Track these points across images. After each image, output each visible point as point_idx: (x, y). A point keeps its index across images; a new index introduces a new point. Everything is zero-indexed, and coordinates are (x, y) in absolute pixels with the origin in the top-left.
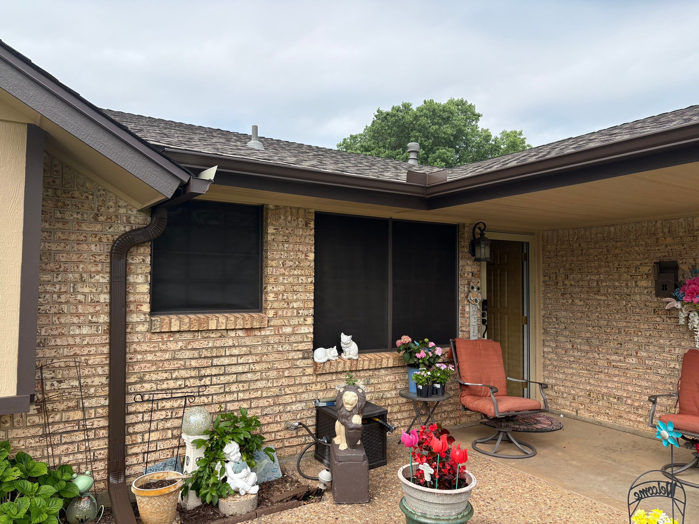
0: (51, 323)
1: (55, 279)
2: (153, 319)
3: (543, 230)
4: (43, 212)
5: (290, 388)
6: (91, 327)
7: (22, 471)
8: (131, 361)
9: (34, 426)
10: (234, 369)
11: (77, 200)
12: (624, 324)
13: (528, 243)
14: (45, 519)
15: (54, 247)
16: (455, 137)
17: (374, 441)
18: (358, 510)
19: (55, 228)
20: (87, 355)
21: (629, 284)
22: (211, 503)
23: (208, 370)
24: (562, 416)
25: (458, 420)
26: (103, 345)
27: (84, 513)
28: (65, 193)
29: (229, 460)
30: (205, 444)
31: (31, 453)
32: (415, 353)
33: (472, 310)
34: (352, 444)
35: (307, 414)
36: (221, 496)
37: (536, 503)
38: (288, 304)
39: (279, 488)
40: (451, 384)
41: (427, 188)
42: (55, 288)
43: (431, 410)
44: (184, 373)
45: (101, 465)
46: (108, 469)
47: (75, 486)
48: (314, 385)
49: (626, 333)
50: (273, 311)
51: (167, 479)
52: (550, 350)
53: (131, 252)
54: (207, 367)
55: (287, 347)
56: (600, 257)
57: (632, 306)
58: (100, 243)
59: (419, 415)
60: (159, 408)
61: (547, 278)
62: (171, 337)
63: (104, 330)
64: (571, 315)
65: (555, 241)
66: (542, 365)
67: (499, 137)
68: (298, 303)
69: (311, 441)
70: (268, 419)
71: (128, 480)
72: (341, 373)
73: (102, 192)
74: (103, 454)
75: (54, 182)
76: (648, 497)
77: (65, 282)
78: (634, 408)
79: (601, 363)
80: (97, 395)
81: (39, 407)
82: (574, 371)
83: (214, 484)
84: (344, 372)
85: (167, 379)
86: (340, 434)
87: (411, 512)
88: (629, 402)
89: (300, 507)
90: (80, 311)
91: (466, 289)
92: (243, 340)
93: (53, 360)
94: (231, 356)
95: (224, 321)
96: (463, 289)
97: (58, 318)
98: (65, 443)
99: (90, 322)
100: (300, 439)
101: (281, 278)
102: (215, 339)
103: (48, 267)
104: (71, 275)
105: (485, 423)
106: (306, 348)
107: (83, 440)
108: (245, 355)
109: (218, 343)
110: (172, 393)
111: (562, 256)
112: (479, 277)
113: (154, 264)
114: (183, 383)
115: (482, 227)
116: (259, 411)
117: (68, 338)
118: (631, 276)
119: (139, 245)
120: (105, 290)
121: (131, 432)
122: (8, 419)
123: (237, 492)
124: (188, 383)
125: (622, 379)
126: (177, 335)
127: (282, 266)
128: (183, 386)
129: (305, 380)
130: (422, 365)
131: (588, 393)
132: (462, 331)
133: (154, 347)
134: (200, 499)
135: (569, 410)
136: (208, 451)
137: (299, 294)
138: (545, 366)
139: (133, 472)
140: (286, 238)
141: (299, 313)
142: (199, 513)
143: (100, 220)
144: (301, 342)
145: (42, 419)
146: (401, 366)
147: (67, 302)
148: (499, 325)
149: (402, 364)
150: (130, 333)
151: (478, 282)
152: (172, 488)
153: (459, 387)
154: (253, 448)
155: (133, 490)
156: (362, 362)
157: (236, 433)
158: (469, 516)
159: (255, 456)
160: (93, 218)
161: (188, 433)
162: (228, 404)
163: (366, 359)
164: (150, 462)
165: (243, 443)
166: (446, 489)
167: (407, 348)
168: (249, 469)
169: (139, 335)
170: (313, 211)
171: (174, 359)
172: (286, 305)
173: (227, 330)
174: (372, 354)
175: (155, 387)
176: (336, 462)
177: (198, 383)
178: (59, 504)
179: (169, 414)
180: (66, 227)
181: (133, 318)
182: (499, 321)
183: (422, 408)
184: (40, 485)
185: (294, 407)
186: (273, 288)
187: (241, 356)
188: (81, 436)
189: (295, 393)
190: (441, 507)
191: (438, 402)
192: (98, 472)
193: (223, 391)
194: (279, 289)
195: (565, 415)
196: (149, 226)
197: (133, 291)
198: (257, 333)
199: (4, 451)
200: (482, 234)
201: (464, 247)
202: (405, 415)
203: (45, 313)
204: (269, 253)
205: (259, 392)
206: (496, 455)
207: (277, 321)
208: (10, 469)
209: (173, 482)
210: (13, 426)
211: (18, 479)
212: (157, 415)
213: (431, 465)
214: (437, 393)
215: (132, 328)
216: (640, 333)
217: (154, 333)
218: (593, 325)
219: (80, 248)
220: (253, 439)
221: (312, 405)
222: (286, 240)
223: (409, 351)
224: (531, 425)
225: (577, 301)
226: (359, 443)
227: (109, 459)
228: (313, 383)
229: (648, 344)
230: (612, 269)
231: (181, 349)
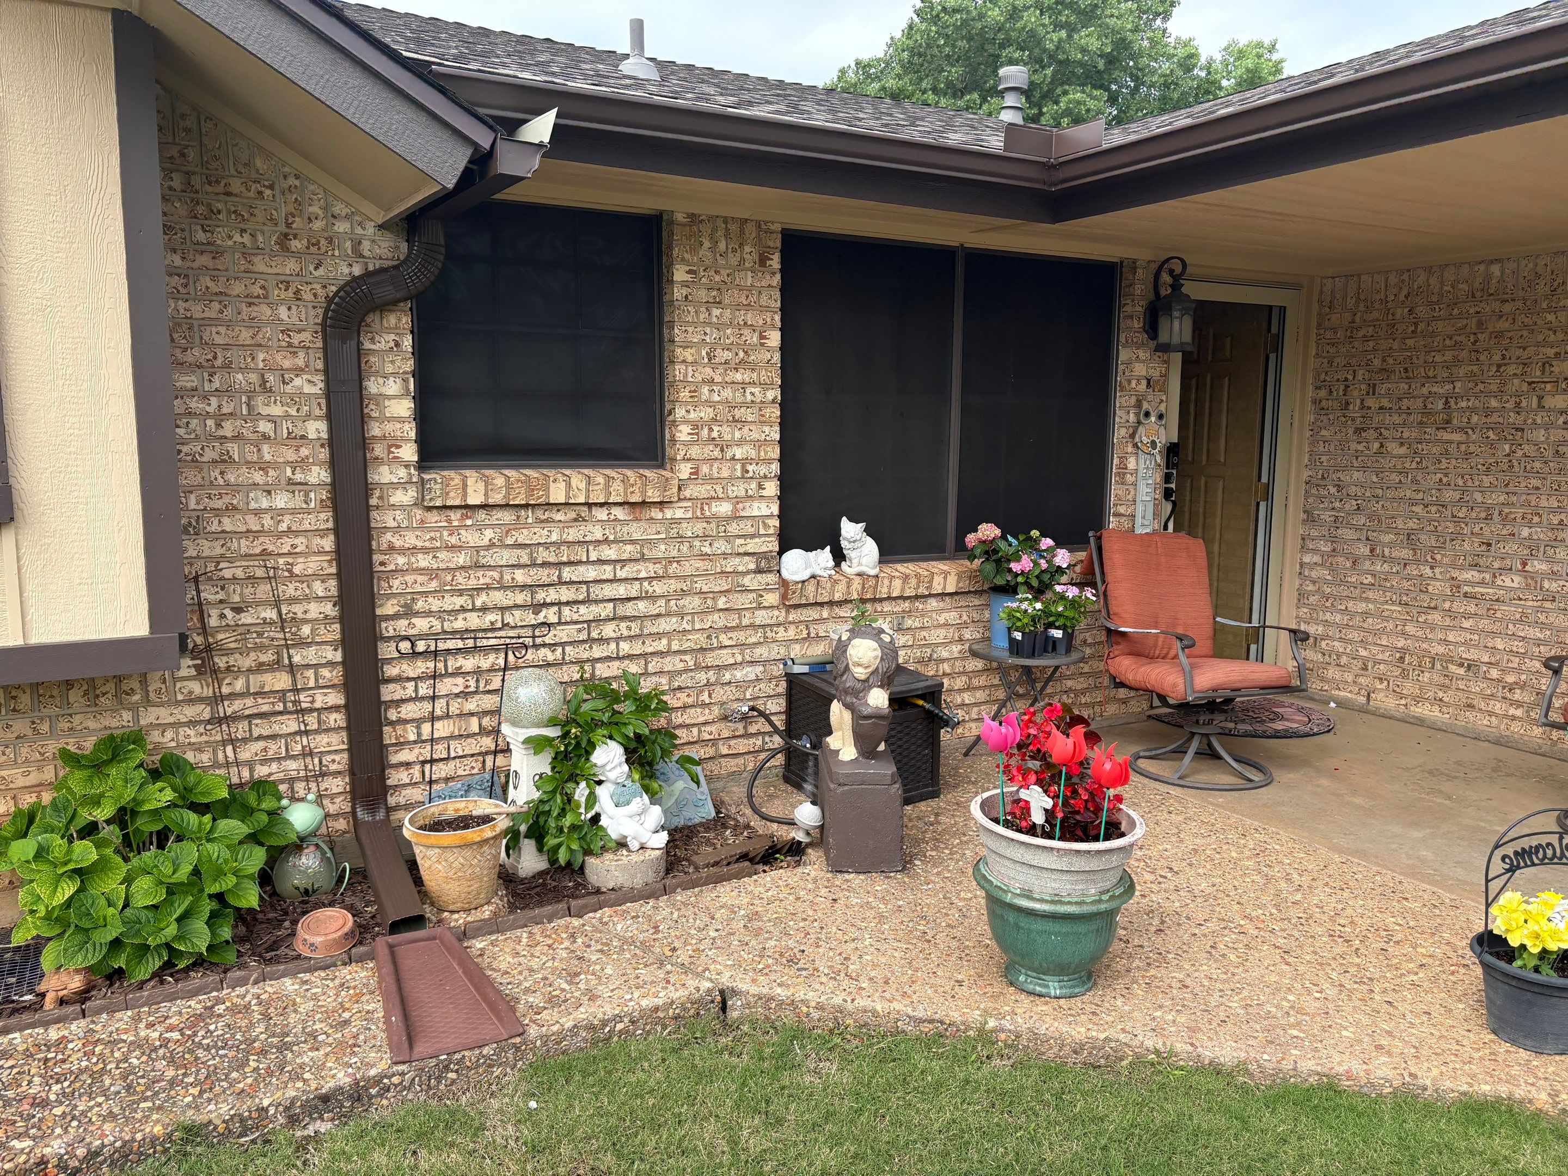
0: (207, 483)
1: (206, 384)
2: (426, 477)
3: (1322, 278)
4: (167, 228)
5: (729, 635)
6: (293, 492)
7: (174, 790)
8: (382, 568)
9: (192, 700)
10: (608, 591)
11: (237, 199)
12: (1502, 498)
13: (1283, 310)
14: (230, 885)
15: (197, 310)
16: (1111, 60)
17: (913, 747)
18: (880, 884)
19: (195, 265)
20: (290, 554)
21: (1524, 404)
22: (569, 864)
23: (552, 591)
24: (1333, 705)
25: (1098, 709)
26: (322, 533)
27: (309, 877)
28: (210, 183)
29: (603, 778)
30: (551, 746)
31: (190, 756)
32: (1009, 561)
33: (1142, 465)
34: (866, 748)
35: (769, 688)
36: (588, 852)
37: (1268, 879)
38: (722, 450)
39: (709, 839)
40: (1086, 634)
41: (1053, 167)
42: (209, 405)
43: (1039, 686)
44: (499, 598)
45: (337, 785)
46: (352, 792)
47: (287, 822)
48: (782, 629)
49: (1505, 519)
50: (689, 465)
51: (475, 813)
52: (1317, 559)
53: (368, 325)
54: (549, 585)
55: (721, 546)
56: (1459, 339)
57: (1525, 455)
58: (298, 303)
59: (1013, 696)
60: (450, 671)
61: (1323, 393)
62: (468, 518)
63: (322, 501)
64: (1375, 479)
65: (1351, 302)
66: (1296, 594)
67: (1218, 57)
68: (746, 448)
69: (776, 746)
70: (683, 698)
71: (395, 816)
72: (840, 603)
73: (292, 181)
74: (340, 761)
75: (183, 155)
76: (1533, 864)
77: (227, 392)
78: (1504, 688)
79: (1436, 587)
80: (318, 639)
81: (199, 662)
82: (1371, 606)
83: (573, 828)
84: (846, 601)
85: (463, 610)
86: (841, 729)
87: (1000, 888)
88: (1494, 673)
89: (755, 877)
90: (267, 457)
91: (1132, 418)
92: (625, 529)
93: (218, 563)
94: (600, 562)
95: (583, 486)
96: (1125, 417)
97: (222, 473)
98: (260, 738)
99: (290, 482)
100: (752, 741)
101: (705, 390)
102: (565, 525)
103: (189, 357)
104: (240, 376)
105: (1158, 718)
106: (764, 549)
107: (296, 733)
108: (630, 560)
109: (572, 534)
110: (475, 638)
111: (1365, 339)
112: (1164, 390)
113: (421, 353)
114: (499, 617)
115: (1178, 269)
116: (664, 680)
117: (247, 517)
118: (1530, 384)
119: (384, 307)
120: (317, 412)
121: (394, 719)
122: (136, 685)
123: (622, 844)
124: (509, 619)
125: (1484, 623)
126: (482, 515)
127: (706, 360)
128: (499, 625)
129: (762, 617)
130: (1024, 588)
131: (1398, 655)
132: (1116, 515)
133: (432, 539)
134: (545, 857)
135: (1351, 692)
136: (559, 759)
137: (747, 428)
138: (1302, 595)
139: (402, 801)
140: (714, 293)
141: (747, 472)
142: (544, 884)
143: (293, 249)
144: (752, 536)
145: (208, 686)
146: (975, 592)
147: (237, 437)
148: (1202, 504)
149: (977, 587)
150: (377, 507)
151: (1162, 401)
152: (487, 832)
153: (1104, 638)
154: (654, 755)
155: (406, 833)
156: (886, 582)
157: (616, 724)
158: (1126, 898)
159: (658, 774)
160: (277, 243)
161: (515, 723)
162: (598, 665)
163: (897, 574)
164: (436, 781)
165: (633, 745)
166: (1076, 841)
167: (990, 551)
168: (645, 798)
169: (398, 512)
170: (777, 227)
171: (477, 566)
172: (717, 453)
173: (589, 505)
174: (910, 565)
175: (439, 627)
176: (832, 786)
177: (531, 619)
178: (256, 859)
179: (472, 683)
180: (219, 264)
181: (383, 475)
182: (1202, 493)
183: (1019, 682)
184: (214, 820)
185: (739, 675)
186: (688, 411)
187: (623, 562)
188: (291, 725)
189: (742, 646)
190: (1065, 877)
191: (1057, 668)
192: (332, 797)
193: (585, 637)
194: (702, 415)
195: (1340, 704)
196: (404, 262)
197: (377, 415)
198: (656, 513)
199: (133, 750)
200: (1176, 287)
201: (1132, 317)
202: (981, 695)
203: (193, 461)
204: (676, 331)
205: (664, 641)
206: (1181, 782)
207: (699, 488)
208: (151, 786)
209: (486, 819)
210: (148, 701)
211: (168, 807)
212: (447, 686)
213: (1045, 792)
214: (1054, 649)
215: (380, 498)
216: (1536, 519)
217: (429, 509)
218: (1426, 501)
219: (254, 314)
220: (653, 737)
221: (778, 670)
222: (715, 297)
223: (994, 557)
224: (1263, 722)
225: (1393, 447)
226: (882, 747)
227: (352, 772)
228: (779, 625)
229: (1553, 543)
230: (1486, 369)
231: (492, 545)
